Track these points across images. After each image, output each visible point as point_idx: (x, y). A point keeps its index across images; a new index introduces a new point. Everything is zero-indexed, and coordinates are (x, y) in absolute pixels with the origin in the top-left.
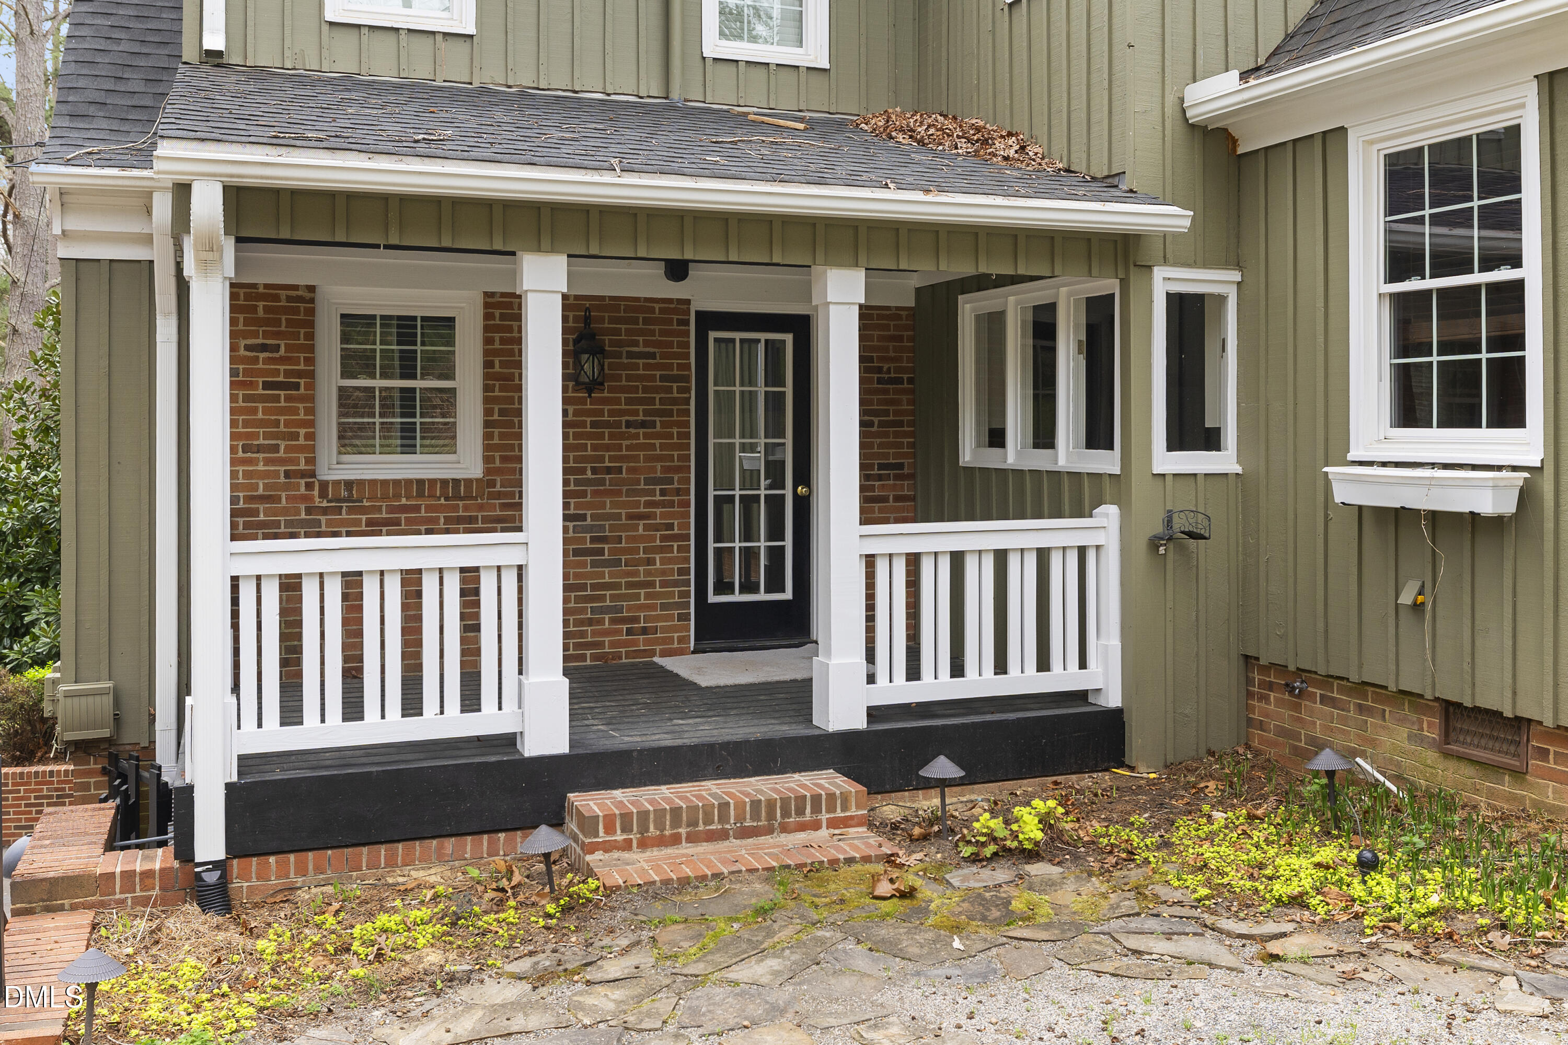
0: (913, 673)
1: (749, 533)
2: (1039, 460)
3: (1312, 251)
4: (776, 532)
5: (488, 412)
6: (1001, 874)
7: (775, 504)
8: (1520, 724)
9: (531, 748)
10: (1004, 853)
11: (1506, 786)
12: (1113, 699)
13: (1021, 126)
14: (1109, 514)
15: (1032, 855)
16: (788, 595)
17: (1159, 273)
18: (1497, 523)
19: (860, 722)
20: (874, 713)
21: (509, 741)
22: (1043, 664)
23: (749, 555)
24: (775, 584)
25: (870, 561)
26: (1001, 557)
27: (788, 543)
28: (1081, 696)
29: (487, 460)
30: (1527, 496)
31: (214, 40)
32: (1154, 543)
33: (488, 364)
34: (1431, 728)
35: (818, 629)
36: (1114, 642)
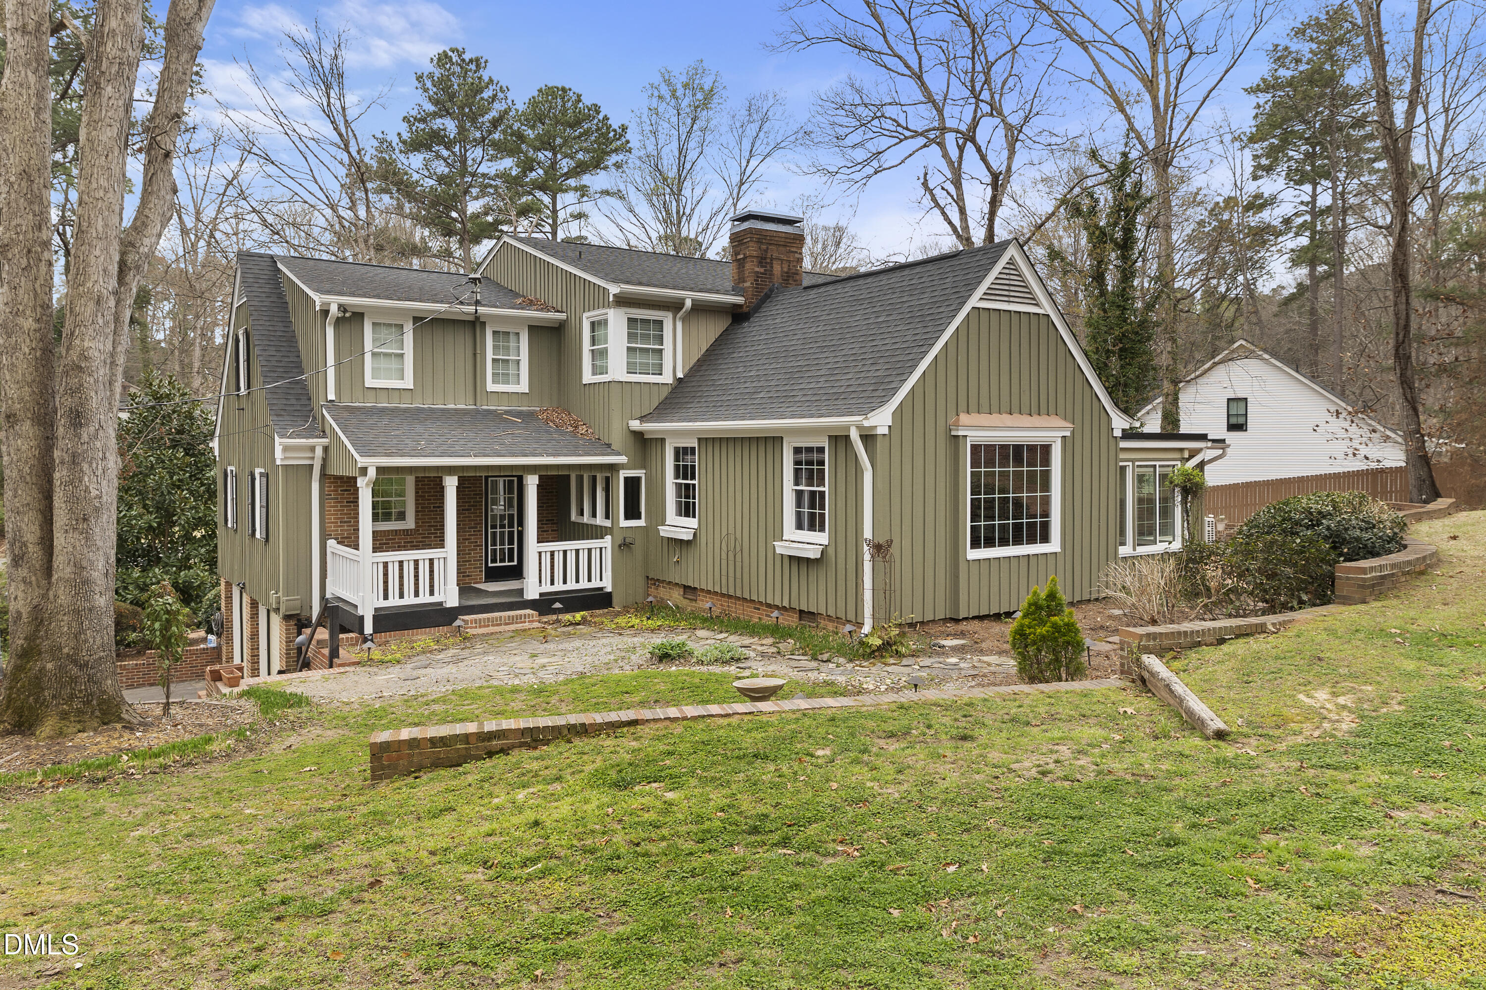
0: (552, 583)
1: (502, 543)
2: (592, 521)
3: (659, 468)
4: (511, 542)
5: (417, 508)
6: (570, 628)
7: (511, 534)
8: (695, 588)
9: (449, 605)
10: (571, 624)
11: (694, 604)
12: (609, 589)
13: (587, 421)
14: (608, 538)
15: (578, 624)
16: (515, 563)
17: (621, 472)
18: (688, 542)
19: (537, 597)
20: (541, 594)
21: (441, 604)
22: (590, 580)
23: (502, 550)
24: (511, 559)
25: (540, 553)
26: (577, 551)
27: (515, 546)
28: (601, 589)
29: (416, 523)
30: (695, 534)
31: (331, 396)
32: (620, 546)
33: (417, 492)
34: (681, 591)
35: (525, 574)
36: (610, 573)
